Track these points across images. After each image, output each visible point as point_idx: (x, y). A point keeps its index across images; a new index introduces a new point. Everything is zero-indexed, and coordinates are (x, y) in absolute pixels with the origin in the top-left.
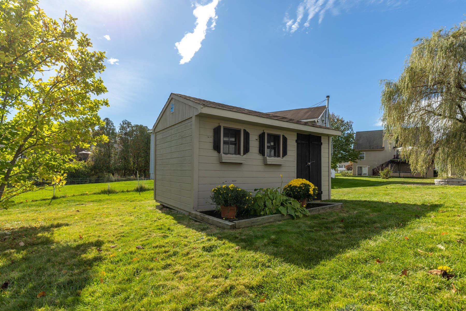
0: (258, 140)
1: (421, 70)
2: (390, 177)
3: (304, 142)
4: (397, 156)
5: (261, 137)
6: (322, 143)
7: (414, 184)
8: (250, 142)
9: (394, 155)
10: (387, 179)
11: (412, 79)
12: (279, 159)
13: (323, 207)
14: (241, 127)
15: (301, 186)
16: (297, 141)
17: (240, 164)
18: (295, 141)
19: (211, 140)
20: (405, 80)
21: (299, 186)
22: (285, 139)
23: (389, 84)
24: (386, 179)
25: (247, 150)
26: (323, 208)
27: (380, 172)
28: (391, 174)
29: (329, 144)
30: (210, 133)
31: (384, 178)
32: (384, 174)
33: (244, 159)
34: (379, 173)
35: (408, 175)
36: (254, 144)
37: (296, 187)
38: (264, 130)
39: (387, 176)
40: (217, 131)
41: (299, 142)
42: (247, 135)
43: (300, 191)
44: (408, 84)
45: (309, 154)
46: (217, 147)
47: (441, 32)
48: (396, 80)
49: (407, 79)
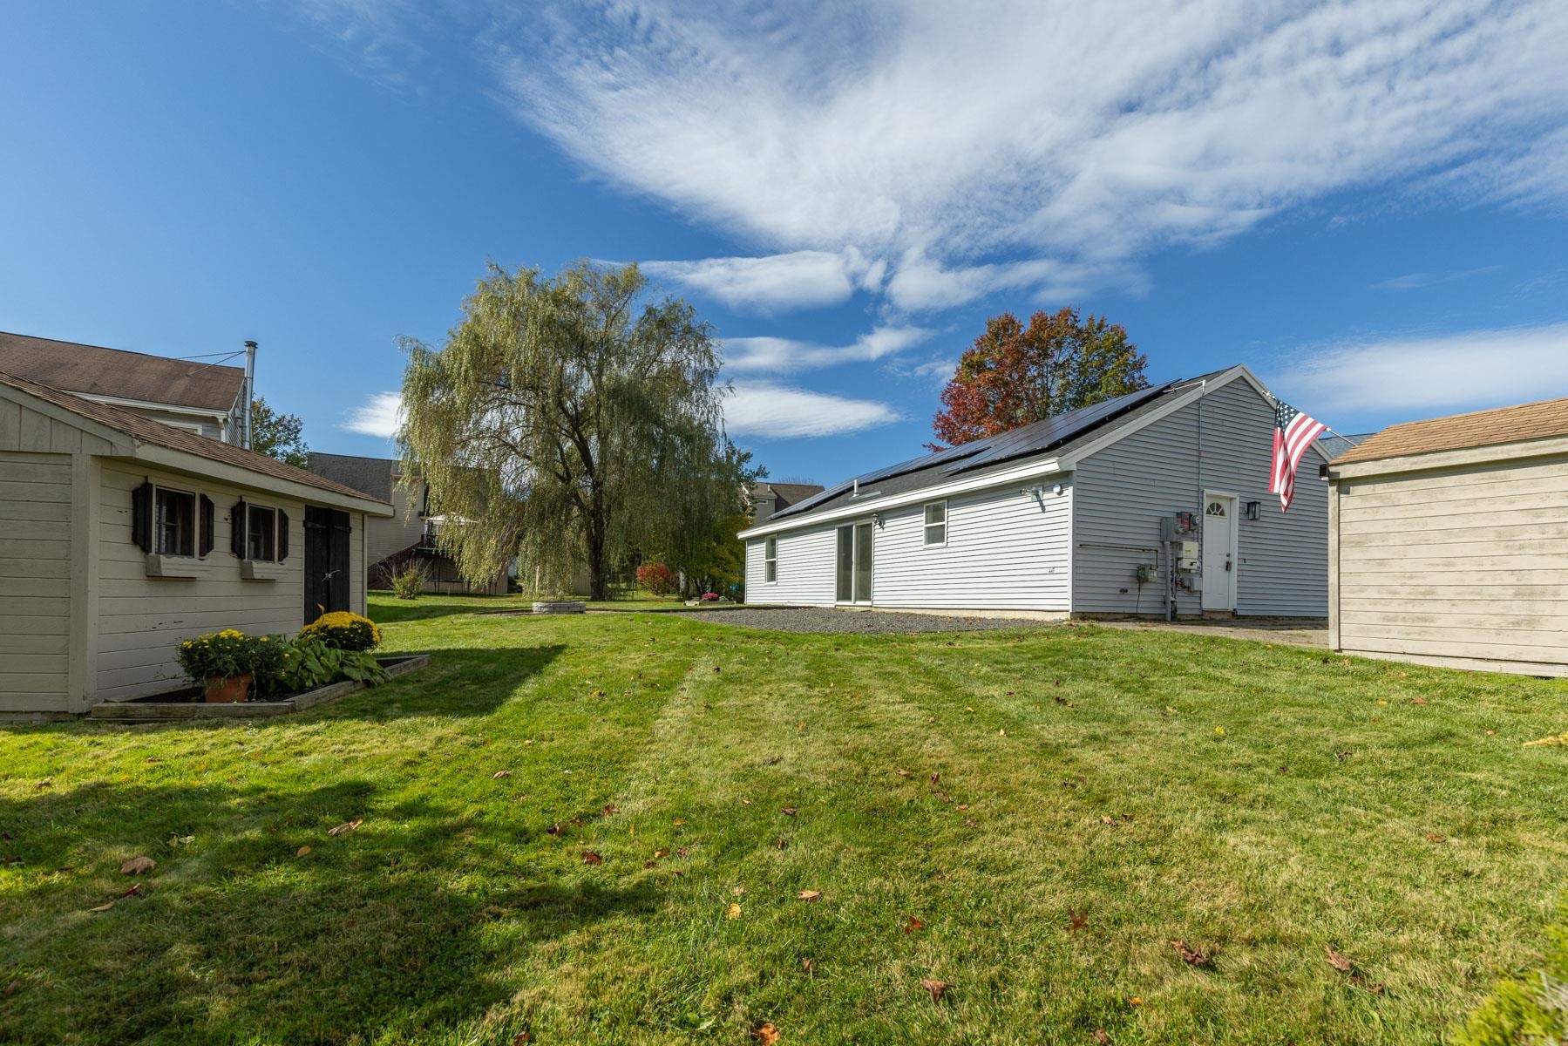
0: (230, 521)
1: (495, 347)
2: (420, 594)
3: (318, 526)
4: (430, 539)
5: (237, 512)
6: (350, 529)
7: (501, 612)
8: (216, 526)
9: (423, 536)
10: (414, 598)
11: (476, 362)
12: (270, 565)
13: (393, 667)
14: (195, 489)
15: (355, 626)
16: (305, 524)
17: (191, 579)
18: (301, 524)
19: (126, 518)
20: (461, 359)
21: (348, 626)
22: (284, 519)
23: (420, 353)
24: (410, 598)
25: (207, 546)
26: (405, 666)
27: (394, 579)
28: (423, 584)
29: (363, 530)
30: (125, 502)
31: (403, 597)
32: (404, 587)
33: (206, 568)
34: (392, 584)
35: (457, 587)
36: (222, 531)
37: (342, 629)
38: (241, 497)
39: (412, 593)
40: (141, 497)
41: (310, 525)
42: (208, 506)
43: (354, 638)
44: (466, 371)
45: (328, 554)
46: (140, 538)
47: (535, 277)
48: (439, 346)
49: (466, 357)
